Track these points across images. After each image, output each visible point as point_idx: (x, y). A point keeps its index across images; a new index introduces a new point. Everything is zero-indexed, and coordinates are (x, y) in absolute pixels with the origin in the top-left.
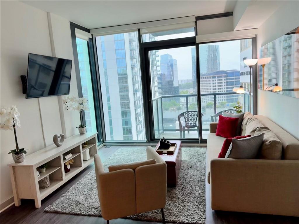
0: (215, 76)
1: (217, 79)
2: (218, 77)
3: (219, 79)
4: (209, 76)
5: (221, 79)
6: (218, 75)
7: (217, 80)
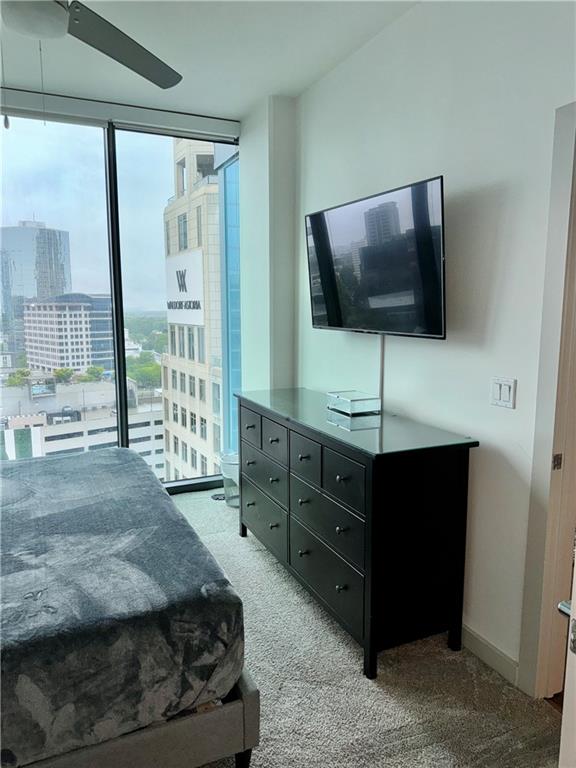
0: (64, 304)
1: (67, 312)
2: (71, 308)
3: (73, 313)
4: (47, 304)
5: (78, 313)
6: (70, 304)
7: (68, 316)
